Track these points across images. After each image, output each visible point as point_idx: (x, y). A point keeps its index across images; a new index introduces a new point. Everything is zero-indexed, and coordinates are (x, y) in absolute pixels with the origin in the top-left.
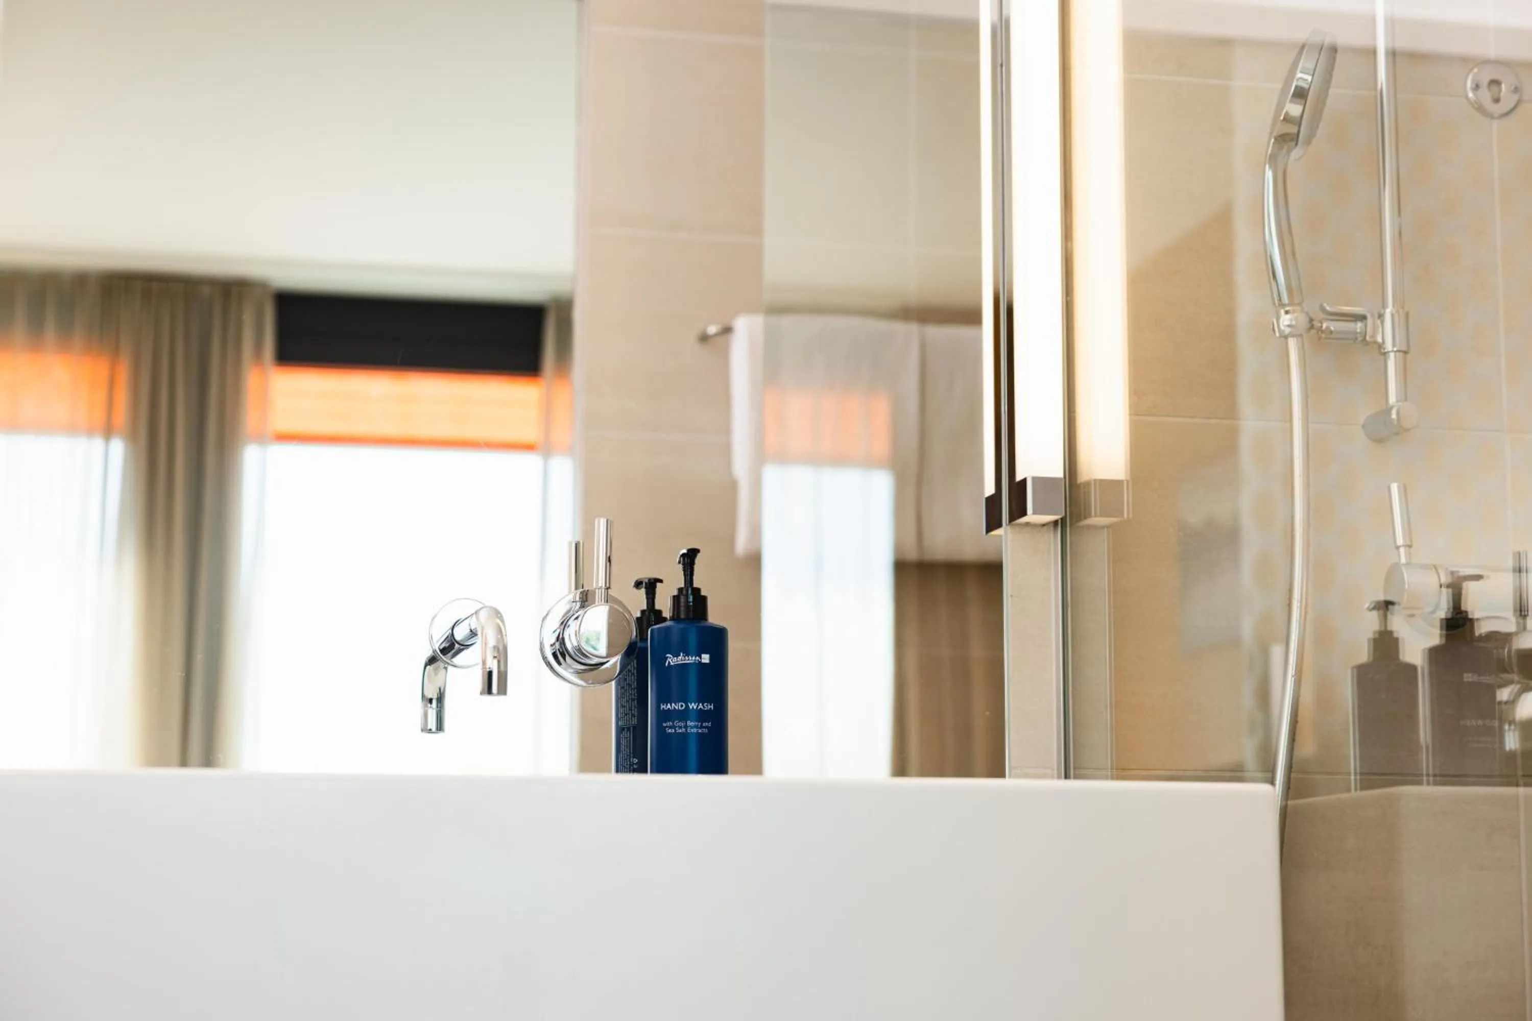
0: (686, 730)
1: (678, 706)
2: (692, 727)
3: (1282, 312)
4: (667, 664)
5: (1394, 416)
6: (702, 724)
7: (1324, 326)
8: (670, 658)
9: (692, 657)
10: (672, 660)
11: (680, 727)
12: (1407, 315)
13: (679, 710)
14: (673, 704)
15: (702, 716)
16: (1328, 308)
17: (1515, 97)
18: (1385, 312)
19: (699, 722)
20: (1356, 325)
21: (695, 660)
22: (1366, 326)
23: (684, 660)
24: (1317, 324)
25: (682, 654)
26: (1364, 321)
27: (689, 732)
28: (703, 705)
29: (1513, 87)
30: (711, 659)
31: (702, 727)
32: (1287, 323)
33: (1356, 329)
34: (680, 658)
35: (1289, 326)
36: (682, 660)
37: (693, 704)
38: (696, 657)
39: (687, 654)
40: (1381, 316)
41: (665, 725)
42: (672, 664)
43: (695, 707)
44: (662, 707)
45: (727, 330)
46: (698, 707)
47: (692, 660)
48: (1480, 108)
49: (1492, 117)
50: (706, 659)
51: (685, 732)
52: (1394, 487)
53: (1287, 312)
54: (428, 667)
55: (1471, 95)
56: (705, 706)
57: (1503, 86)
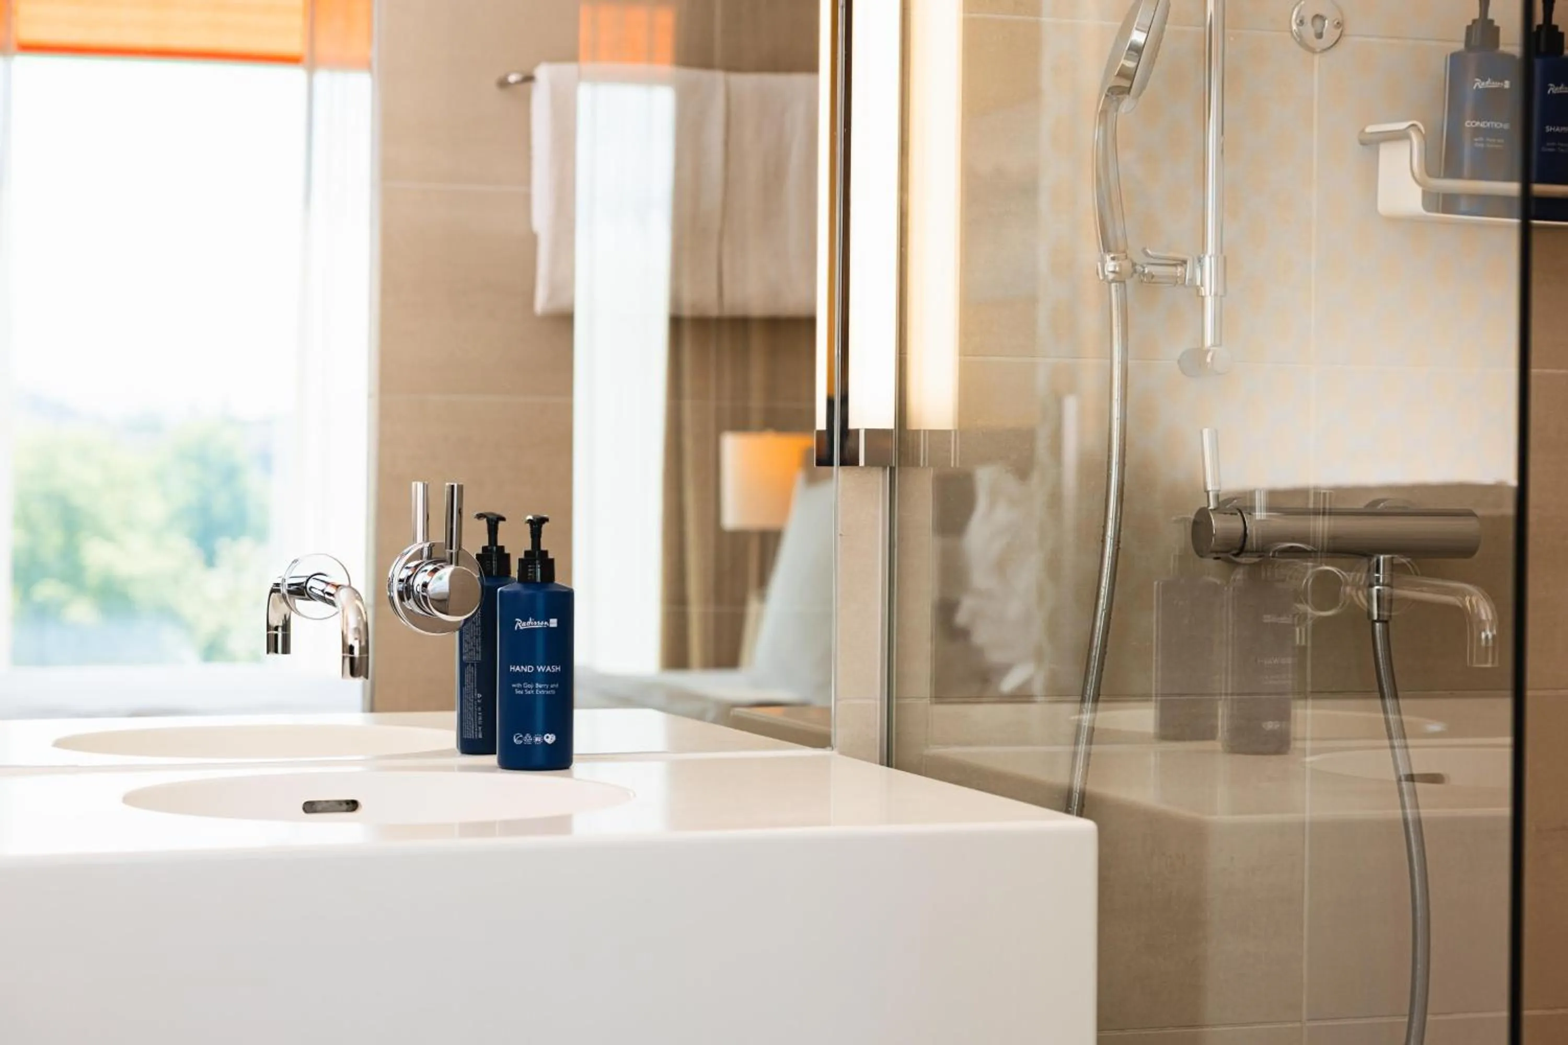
0: (535, 692)
1: (527, 669)
2: (540, 689)
3: (1108, 258)
4: (516, 628)
5: (1209, 360)
6: (549, 687)
7: (1146, 271)
8: (519, 622)
9: (540, 622)
10: (521, 625)
11: (529, 689)
12: (1225, 258)
13: (527, 672)
14: (522, 667)
15: (549, 678)
16: (1149, 252)
17: (1339, 31)
18: (1204, 257)
19: (547, 684)
20: (1177, 269)
21: (544, 625)
22: (1186, 270)
23: (534, 625)
24: (1139, 268)
25: (530, 619)
26: (1184, 265)
27: (537, 693)
28: (551, 668)
29: (1335, 23)
30: (558, 623)
31: (549, 689)
32: (1111, 269)
33: (1177, 273)
34: (529, 623)
35: (1114, 272)
36: (531, 625)
37: (541, 667)
38: (544, 622)
39: (536, 619)
40: (1200, 260)
41: (514, 686)
42: (521, 628)
43: (543, 670)
44: (512, 668)
45: (529, 79)
46: (546, 669)
47: (540, 625)
48: (1302, 42)
49: (1312, 51)
50: (553, 623)
51: (533, 693)
52: (1206, 432)
53: (1113, 259)
54: (273, 594)
55: (1294, 27)
56: (553, 668)
57: (1326, 22)
